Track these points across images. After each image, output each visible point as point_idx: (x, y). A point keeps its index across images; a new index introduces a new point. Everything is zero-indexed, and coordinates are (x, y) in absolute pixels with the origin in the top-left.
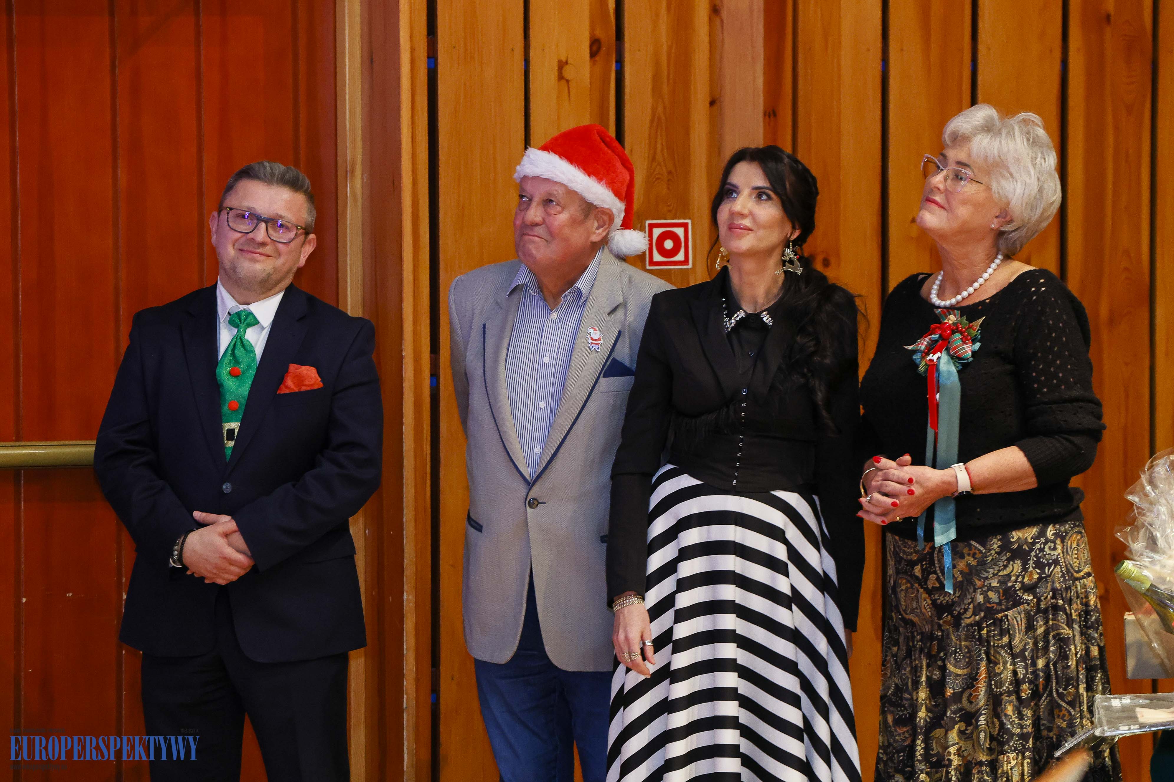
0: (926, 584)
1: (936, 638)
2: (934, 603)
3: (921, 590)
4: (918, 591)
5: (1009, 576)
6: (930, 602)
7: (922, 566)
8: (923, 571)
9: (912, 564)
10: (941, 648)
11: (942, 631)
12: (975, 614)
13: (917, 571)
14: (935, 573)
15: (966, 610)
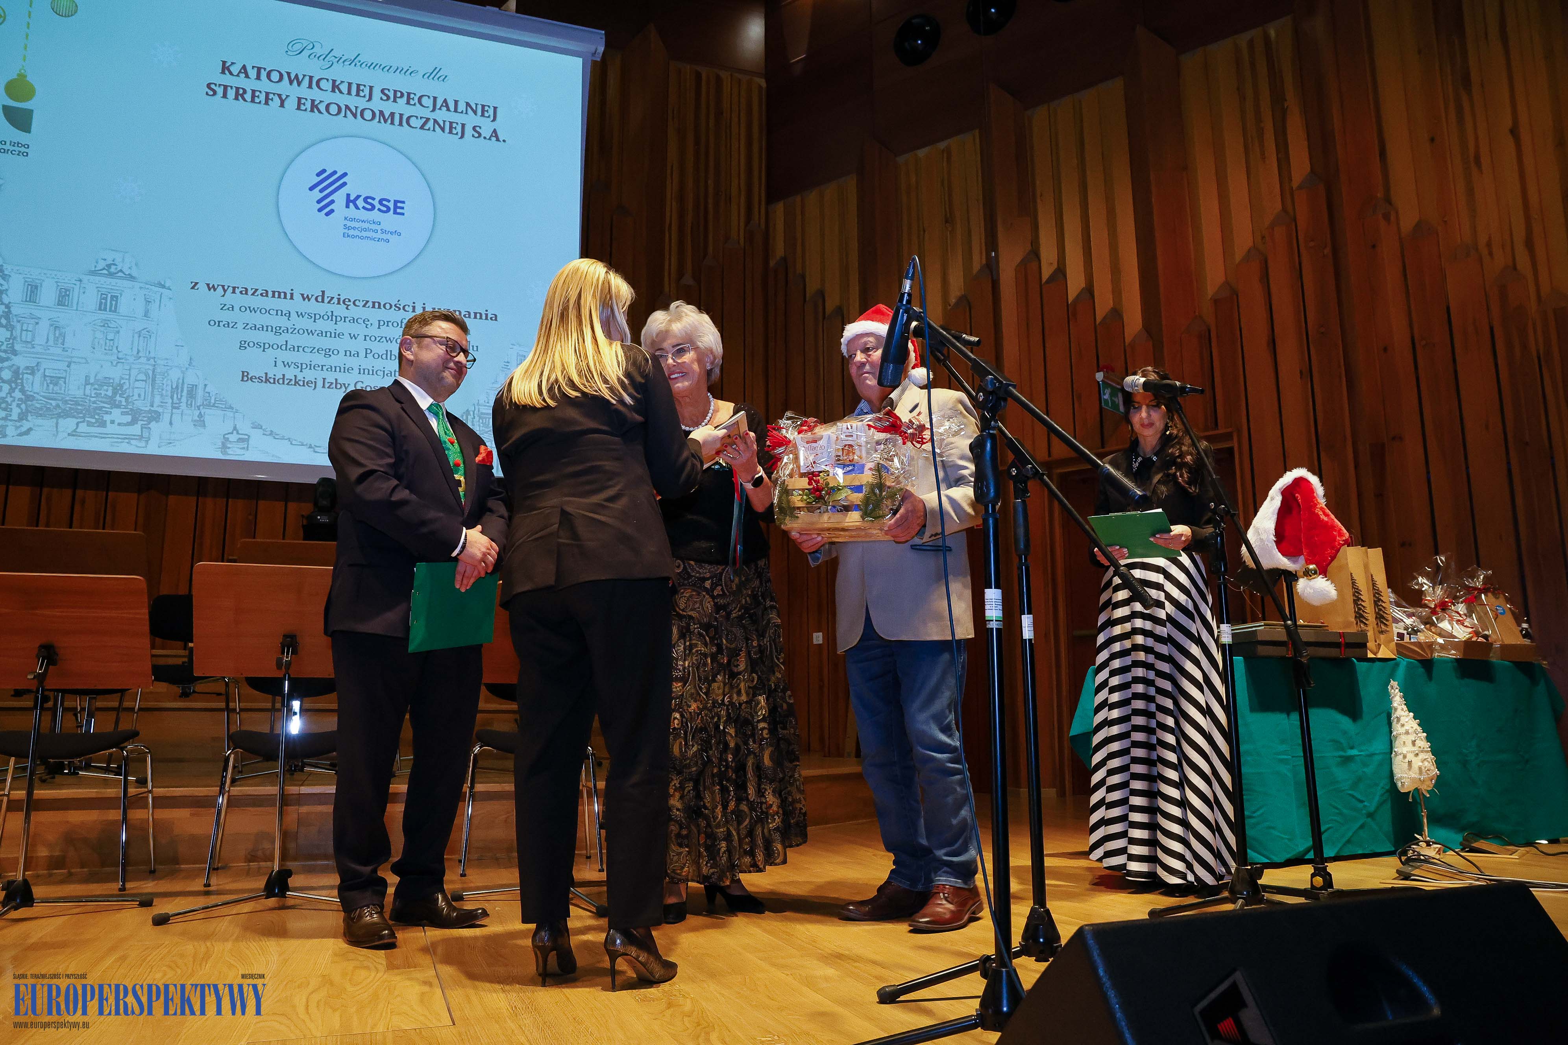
0: (713, 592)
1: (712, 626)
2: (716, 604)
3: (707, 596)
4: (704, 596)
5: (755, 587)
6: (712, 603)
7: (712, 581)
8: (712, 584)
9: (704, 580)
10: (716, 633)
11: (717, 622)
12: (739, 611)
13: (708, 584)
14: (721, 585)
15: (735, 608)
